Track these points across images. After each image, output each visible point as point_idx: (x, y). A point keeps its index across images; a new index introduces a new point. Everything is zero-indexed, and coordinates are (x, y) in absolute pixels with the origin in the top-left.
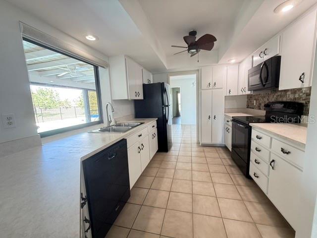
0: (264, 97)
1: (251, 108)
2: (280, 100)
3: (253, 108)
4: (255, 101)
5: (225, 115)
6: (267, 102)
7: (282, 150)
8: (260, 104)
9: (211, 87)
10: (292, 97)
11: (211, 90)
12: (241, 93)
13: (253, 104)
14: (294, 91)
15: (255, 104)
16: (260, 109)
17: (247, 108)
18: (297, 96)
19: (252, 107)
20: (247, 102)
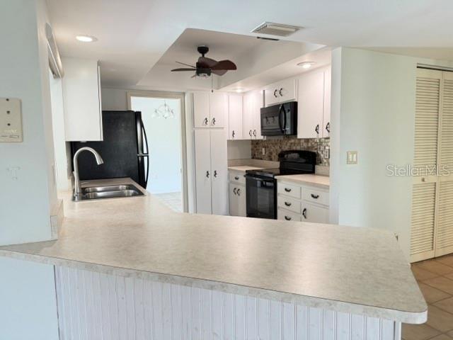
0: (276, 144)
1: (258, 159)
2: (294, 148)
3: (261, 159)
4: (263, 149)
5: (229, 169)
6: (279, 151)
7: (313, 196)
8: (271, 153)
9: (208, 126)
10: (305, 145)
11: (208, 130)
12: (249, 138)
13: (262, 153)
14: (307, 140)
15: (264, 154)
16: (271, 160)
17: (253, 158)
18: (310, 145)
19: (259, 157)
20: (252, 149)
